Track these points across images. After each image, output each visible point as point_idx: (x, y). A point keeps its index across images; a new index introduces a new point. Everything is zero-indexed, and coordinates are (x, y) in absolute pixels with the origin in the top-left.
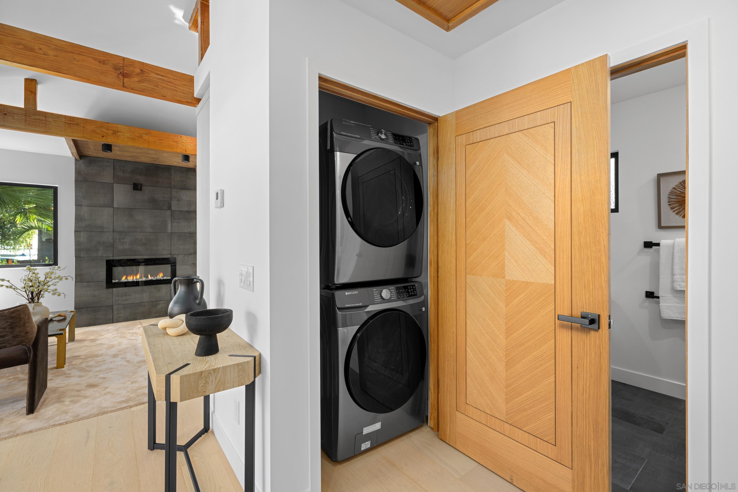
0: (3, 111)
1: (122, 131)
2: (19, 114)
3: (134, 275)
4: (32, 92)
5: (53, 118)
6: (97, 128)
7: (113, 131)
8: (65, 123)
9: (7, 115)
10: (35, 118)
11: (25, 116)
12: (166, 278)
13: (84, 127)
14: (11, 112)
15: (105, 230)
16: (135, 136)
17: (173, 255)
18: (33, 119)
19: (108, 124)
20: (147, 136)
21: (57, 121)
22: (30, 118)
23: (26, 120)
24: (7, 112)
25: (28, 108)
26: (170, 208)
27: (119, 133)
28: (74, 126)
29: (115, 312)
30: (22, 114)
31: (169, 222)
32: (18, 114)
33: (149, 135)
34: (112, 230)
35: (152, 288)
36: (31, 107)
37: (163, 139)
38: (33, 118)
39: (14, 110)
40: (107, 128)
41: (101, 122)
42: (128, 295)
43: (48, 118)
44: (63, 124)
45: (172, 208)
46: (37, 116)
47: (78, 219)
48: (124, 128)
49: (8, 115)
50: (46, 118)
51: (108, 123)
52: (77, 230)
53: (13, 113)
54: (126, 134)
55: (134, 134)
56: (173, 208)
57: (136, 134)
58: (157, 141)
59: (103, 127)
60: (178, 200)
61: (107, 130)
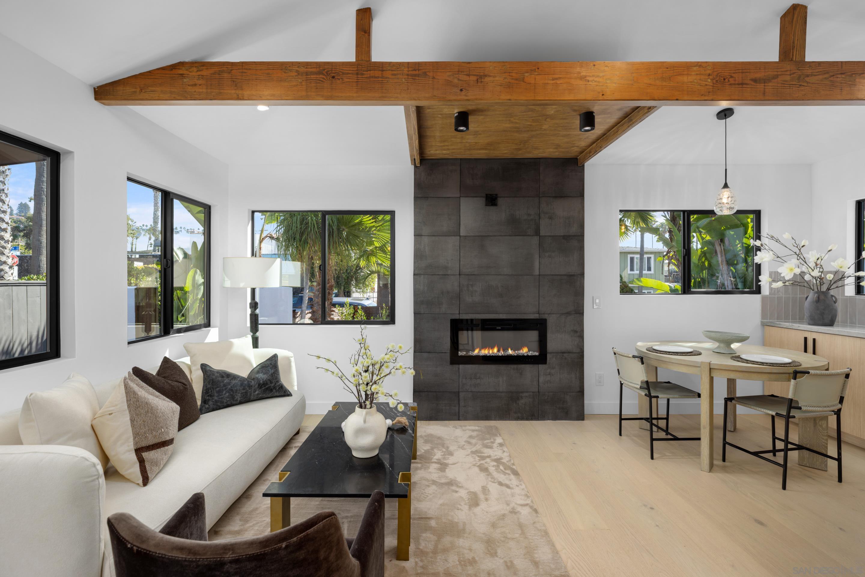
0: (331, 73)
1: (492, 74)
2: (350, 74)
3: (490, 348)
4: (365, 32)
5: (392, 70)
6: (453, 76)
7: (477, 76)
8: (408, 75)
9: (336, 79)
10: (369, 75)
11: (357, 74)
12: (531, 354)
13: (433, 77)
14: (341, 72)
15: (449, 272)
16: (512, 79)
17: (542, 314)
18: (366, 78)
19: (469, 65)
20: (533, 75)
21: (397, 74)
22: (363, 77)
23: (359, 82)
24: (335, 73)
25: (360, 61)
26: (537, 232)
27: (486, 78)
28: (420, 78)
29: (462, 403)
30: (353, 72)
31: (537, 256)
32: (348, 73)
33: (536, 73)
34: (458, 271)
35: (510, 369)
36: (364, 58)
37: (561, 76)
38: (365, 76)
39: (344, 68)
40: (468, 73)
41: (459, 62)
42: (479, 378)
43: (385, 72)
44: (404, 79)
45: (540, 232)
46: (371, 71)
47: (418, 255)
48: (495, 67)
49: (336, 77)
50: (384, 72)
51: (469, 63)
52: (416, 272)
53: (343, 73)
54: (497, 79)
55: (511, 74)
56: (542, 233)
57: (514, 75)
58: (549, 82)
59: (462, 72)
60: (550, 218)
61: (468, 76)
